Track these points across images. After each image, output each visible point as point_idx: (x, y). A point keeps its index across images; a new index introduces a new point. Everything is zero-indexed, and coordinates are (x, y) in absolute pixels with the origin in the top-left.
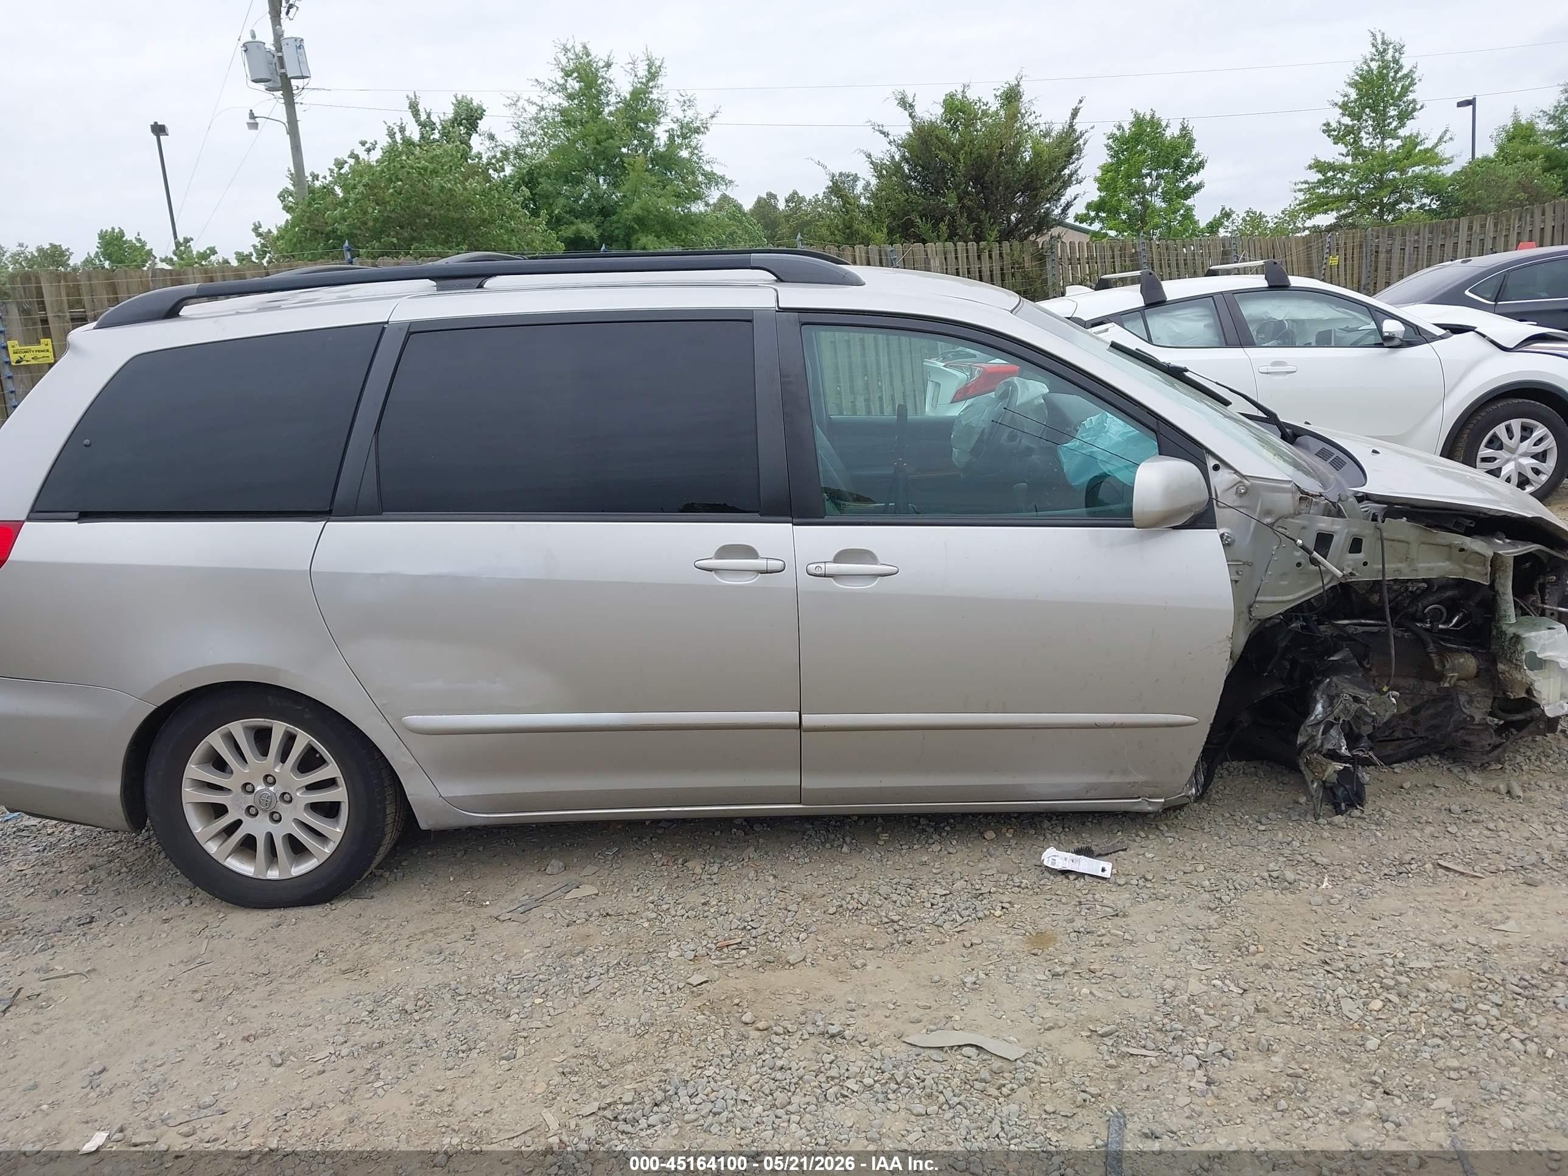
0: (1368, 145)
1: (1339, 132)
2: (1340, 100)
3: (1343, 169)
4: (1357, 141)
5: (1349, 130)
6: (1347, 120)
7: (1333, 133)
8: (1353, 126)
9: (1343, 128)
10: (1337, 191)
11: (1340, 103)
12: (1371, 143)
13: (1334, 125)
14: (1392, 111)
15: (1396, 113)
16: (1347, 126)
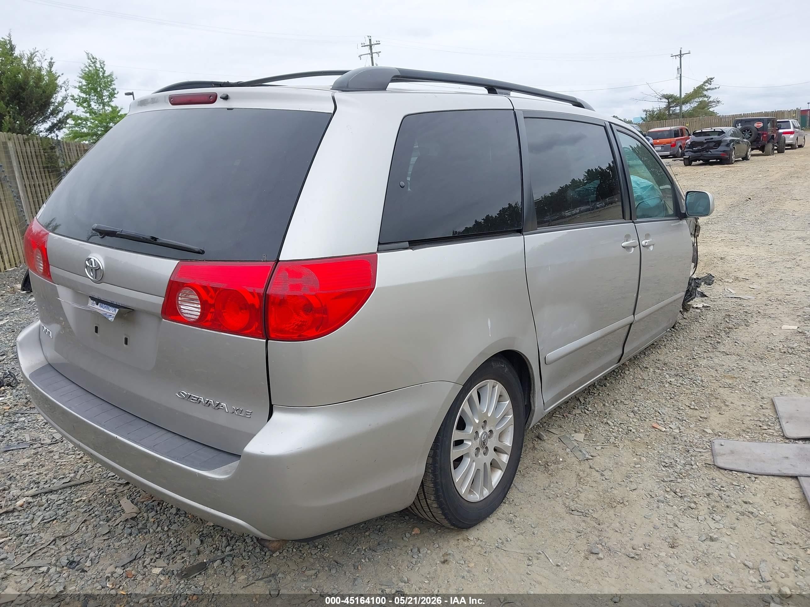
0: (96, 109)
1: (80, 101)
2: (77, 85)
3: (86, 119)
4: (89, 105)
5: (85, 100)
6: (83, 95)
7: (76, 101)
8: (87, 98)
9: (81, 99)
10: (85, 130)
11: (77, 87)
12: (98, 108)
13: (76, 97)
14: (106, 93)
15: (108, 94)
16: (83, 98)
